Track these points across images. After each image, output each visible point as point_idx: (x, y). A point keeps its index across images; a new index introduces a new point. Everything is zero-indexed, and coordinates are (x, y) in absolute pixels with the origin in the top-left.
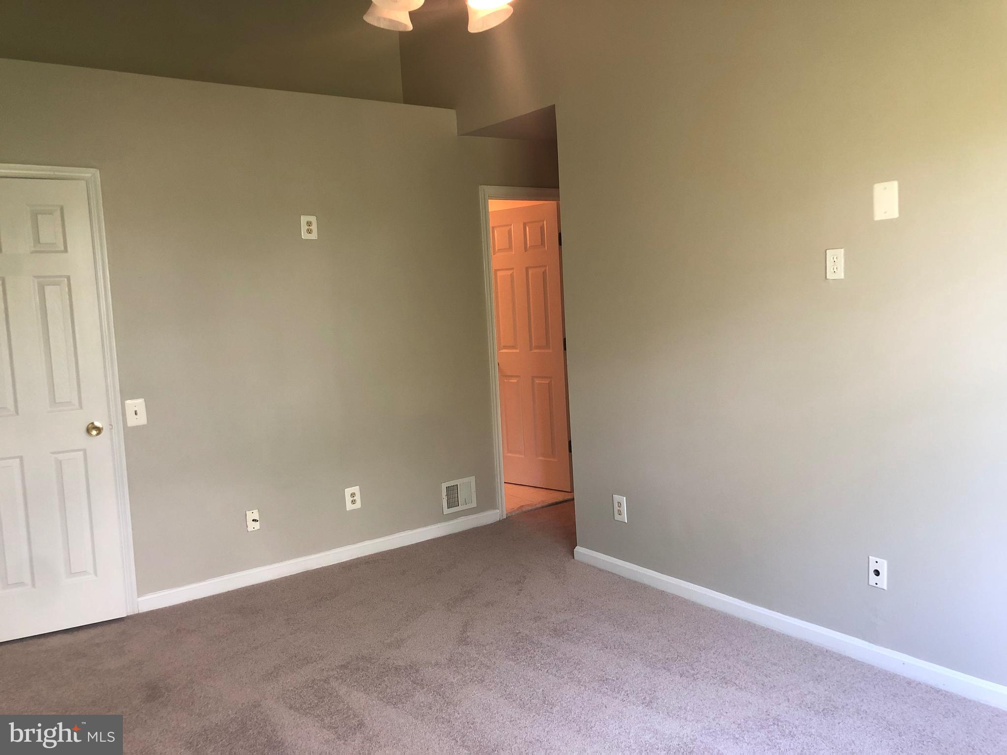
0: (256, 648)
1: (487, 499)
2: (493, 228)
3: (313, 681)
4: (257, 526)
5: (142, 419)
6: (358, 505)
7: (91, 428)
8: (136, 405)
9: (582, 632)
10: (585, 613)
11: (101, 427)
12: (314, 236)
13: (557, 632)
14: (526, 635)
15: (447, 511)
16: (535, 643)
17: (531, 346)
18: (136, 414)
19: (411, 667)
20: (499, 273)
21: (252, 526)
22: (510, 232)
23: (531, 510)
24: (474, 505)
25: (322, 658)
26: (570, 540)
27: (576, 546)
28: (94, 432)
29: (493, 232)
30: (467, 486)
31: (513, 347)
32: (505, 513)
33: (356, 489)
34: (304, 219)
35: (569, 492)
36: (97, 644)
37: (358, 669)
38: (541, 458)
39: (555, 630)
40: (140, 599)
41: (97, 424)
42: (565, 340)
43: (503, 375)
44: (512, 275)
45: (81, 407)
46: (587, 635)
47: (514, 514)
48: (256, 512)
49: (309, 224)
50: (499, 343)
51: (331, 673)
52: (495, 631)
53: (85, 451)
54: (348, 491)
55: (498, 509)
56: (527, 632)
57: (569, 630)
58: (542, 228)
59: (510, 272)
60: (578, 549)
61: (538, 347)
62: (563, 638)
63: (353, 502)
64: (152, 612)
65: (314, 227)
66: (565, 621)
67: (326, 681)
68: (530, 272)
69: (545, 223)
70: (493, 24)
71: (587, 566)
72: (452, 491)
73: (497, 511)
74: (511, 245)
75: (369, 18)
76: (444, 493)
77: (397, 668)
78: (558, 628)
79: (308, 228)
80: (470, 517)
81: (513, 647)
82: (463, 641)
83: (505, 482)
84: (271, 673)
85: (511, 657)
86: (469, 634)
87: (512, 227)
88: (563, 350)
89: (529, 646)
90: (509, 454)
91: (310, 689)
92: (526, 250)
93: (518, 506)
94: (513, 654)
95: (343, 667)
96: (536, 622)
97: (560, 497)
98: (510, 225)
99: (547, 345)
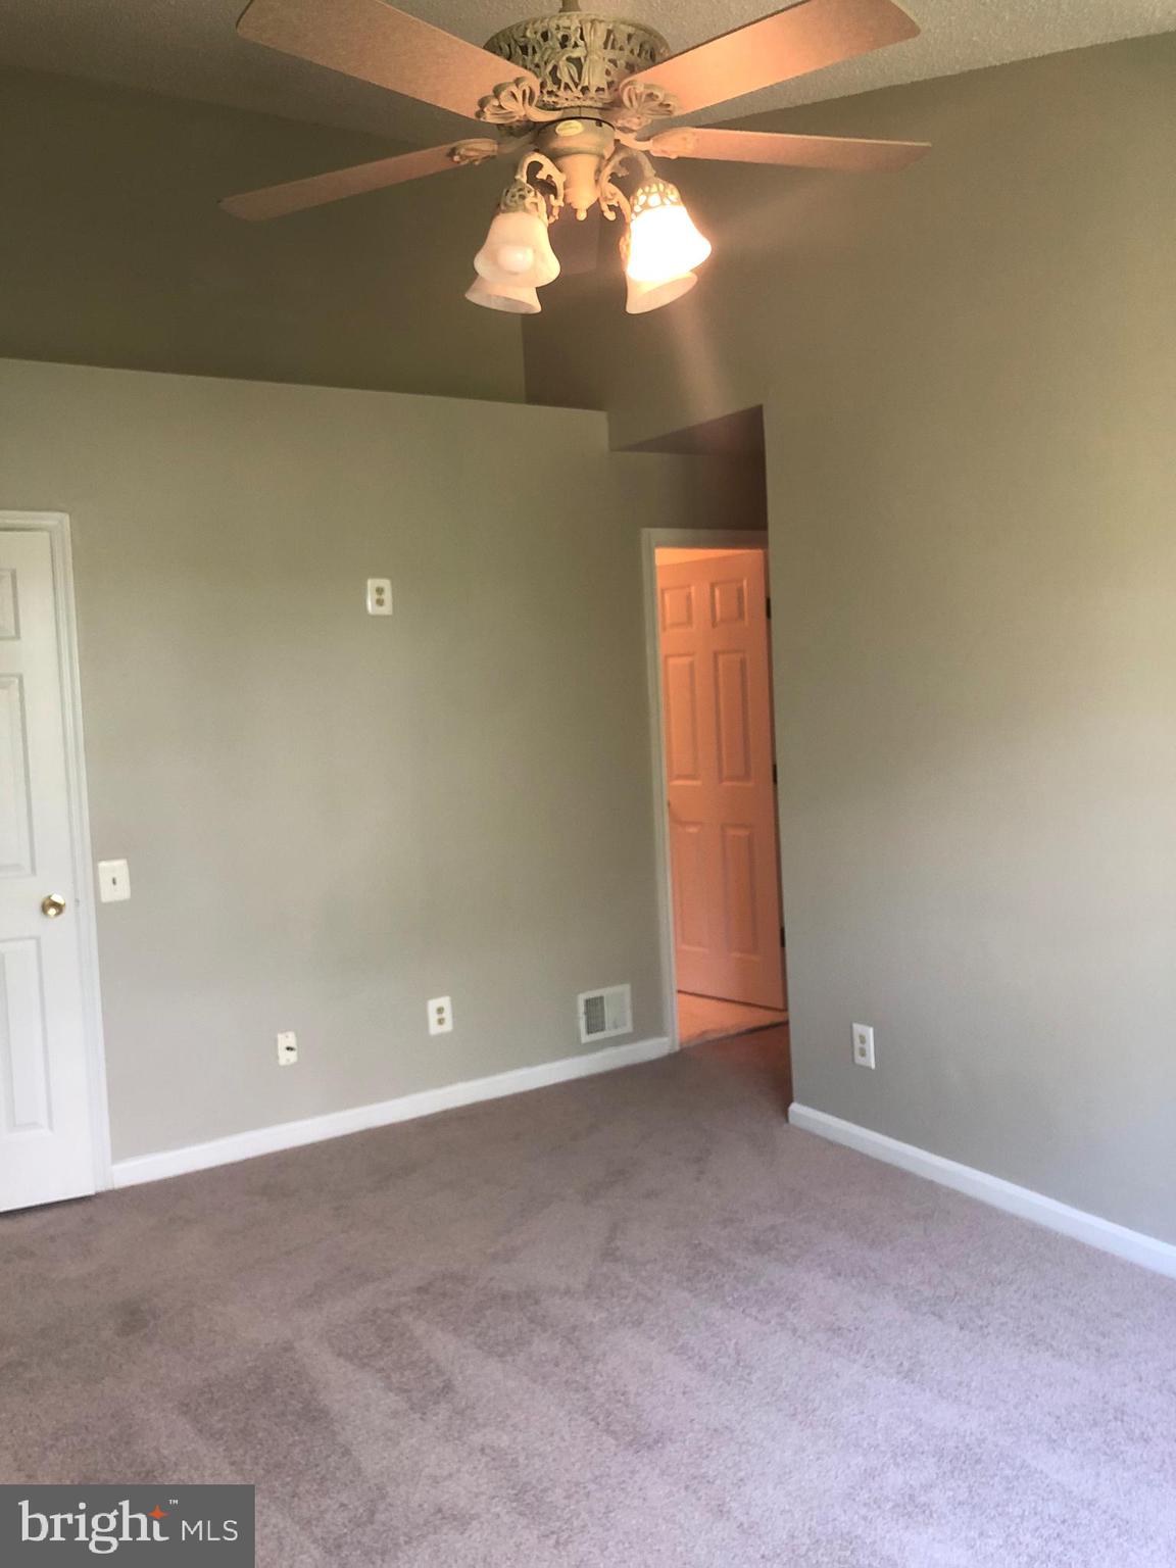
1: (648, 1020)
2: (663, 590)
3: (375, 1312)
4: (292, 1056)
5: (122, 892)
6: (448, 1027)
7: (48, 906)
8: (115, 870)
9: (800, 1247)
10: (806, 1214)
11: (62, 903)
12: (386, 610)
13: (758, 1246)
14: (710, 1248)
15: (585, 1038)
16: (724, 1263)
17: (720, 771)
18: (114, 883)
19: (528, 1295)
20: (671, 661)
21: (286, 1058)
22: (688, 598)
23: (721, 1039)
24: (628, 1028)
25: (388, 1273)
26: (783, 1094)
27: (792, 1102)
28: (52, 911)
29: (663, 596)
30: (618, 998)
31: (694, 777)
32: (678, 1042)
33: (445, 1002)
34: (372, 584)
35: (780, 1011)
36: (51, 1236)
37: (444, 1295)
38: (738, 955)
39: (756, 1242)
40: (115, 1167)
41: (57, 899)
42: (775, 768)
43: (676, 820)
44: (692, 665)
45: (34, 872)
46: (808, 1252)
47: (692, 1044)
48: (291, 1034)
49: (380, 591)
50: (670, 770)
51: (403, 1299)
52: (660, 1239)
53: (38, 939)
54: (433, 1005)
55: (667, 1036)
56: (711, 1244)
57: (778, 1243)
58: (740, 591)
59: (688, 660)
60: (795, 1108)
61: (732, 778)
62: (769, 1255)
63: (441, 1022)
64: (134, 1189)
65: (387, 596)
66: (773, 1228)
67: (394, 1312)
68: (721, 658)
69: (745, 583)
70: (666, 299)
71: (810, 1136)
72: (594, 1007)
73: (665, 1039)
74: (690, 617)
75: (474, 296)
76: (582, 1009)
77: (505, 1297)
78: (762, 1238)
79: (378, 597)
80: (624, 1049)
81: (689, 1267)
82: (609, 1254)
83: (680, 992)
84: (311, 1296)
85: (685, 1284)
86: (619, 1243)
87: (693, 589)
88: (771, 783)
89: (714, 1269)
90: (686, 948)
91: (369, 1324)
92: (714, 625)
93: (698, 1032)
94: (689, 1279)
95: (421, 1290)
96: (725, 1227)
97: (766, 1018)
98: (689, 586)
99: (747, 776)
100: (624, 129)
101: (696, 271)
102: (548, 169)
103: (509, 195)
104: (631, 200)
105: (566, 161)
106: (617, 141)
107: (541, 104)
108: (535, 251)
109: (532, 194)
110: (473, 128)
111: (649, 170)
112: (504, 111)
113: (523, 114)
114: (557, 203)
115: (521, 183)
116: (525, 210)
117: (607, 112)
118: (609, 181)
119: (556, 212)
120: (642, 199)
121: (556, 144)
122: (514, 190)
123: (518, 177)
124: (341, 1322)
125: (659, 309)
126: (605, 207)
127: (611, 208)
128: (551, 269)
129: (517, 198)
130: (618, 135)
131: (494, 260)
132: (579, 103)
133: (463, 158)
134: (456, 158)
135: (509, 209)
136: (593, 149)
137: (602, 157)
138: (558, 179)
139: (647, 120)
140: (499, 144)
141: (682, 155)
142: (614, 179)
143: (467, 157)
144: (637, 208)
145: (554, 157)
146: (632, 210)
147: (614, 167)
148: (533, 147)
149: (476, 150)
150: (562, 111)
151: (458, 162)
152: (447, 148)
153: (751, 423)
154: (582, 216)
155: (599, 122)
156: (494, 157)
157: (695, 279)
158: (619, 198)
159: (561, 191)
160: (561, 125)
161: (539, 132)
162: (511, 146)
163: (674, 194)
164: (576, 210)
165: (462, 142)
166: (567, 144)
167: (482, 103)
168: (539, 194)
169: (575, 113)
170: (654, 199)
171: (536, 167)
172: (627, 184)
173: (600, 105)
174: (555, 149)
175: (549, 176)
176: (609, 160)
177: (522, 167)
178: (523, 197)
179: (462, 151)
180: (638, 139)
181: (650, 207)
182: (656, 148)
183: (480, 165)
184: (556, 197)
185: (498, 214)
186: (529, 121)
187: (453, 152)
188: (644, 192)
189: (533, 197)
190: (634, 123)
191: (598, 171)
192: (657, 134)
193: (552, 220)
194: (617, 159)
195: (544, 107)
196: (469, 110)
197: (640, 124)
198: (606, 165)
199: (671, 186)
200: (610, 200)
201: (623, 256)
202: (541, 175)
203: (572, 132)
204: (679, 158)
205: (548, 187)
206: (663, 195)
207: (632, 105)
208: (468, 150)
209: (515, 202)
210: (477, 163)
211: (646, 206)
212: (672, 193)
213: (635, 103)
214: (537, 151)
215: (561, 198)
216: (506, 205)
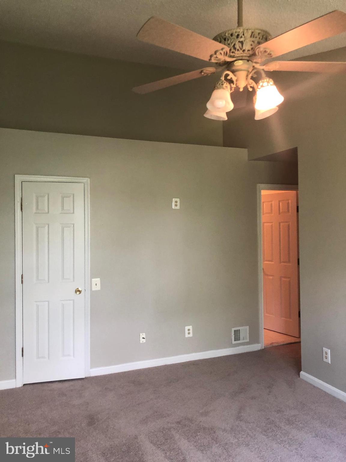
0: (139, 404)
1: (254, 337)
2: (263, 202)
3: (163, 428)
4: (144, 341)
5: (98, 288)
6: (191, 335)
7: (78, 291)
8: (97, 280)
9: (304, 424)
10: (306, 412)
11: (81, 290)
12: (178, 207)
13: (289, 422)
14: (272, 420)
15: (234, 342)
16: (277, 427)
17: (280, 260)
18: (96, 285)
19: (212, 429)
20: (265, 224)
21: (142, 341)
22: (271, 204)
23: (277, 346)
24: (248, 340)
25: (168, 415)
26: (298, 368)
27: (301, 371)
28: (78, 293)
29: (263, 205)
30: (245, 331)
31: (272, 261)
32: (264, 346)
33: (190, 327)
34: (174, 200)
35: (297, 338)
36: (72, 390)
37: (185, 425)
38: (284, 318)
39: (288, 420)
40: (91, 370)
41: (80, 289)
42: (298, 260)
43: (265, 274)
44: (272, 225)
45: (74, 281)
46: (306, 426)
47: (268, 347)
48: (144, 334)
49: (176, 202)
50: (264, 258)
51: (173, 425)
52: (256, 415)
53: (74, 300)
54: (187, 328)
55: (260, 343)
56: (273, 419)
57: (296, 422)
58: (288, 203)
59: (271, 224)
60: (302, 373)
61: (284, 262)
62: (293, 426)
63: (189, 333)
64: (96, 377)
65: (178, 204)
66: (294, 416)
67: (169, 429)
68: (281, 224)
69: (290, 201)
70: (268, 115)
71: (306, 383)
72: (237, 332)
73: (260, 345)
74: (272, 210)
75: (207, 116)
76: (233, 333)
77: (204, 429)
78: (290, 419)
79: (176, 204)
80: (246, 346)
81: (265, 427)
82: (239, 418)
83: (264, 329)
84: (144, 420)
85: (264, 433)
86: (242, 414)
87: (273, 202)
88: (297, 265)
89: (274, 428)
90: (267, 314)
91: (161, 433)
92: (279, 214)
93: (271, 343)
94: (265, 431)
95: (179, 423)
96: (278, 413)
97: (292, 340)
98: (272, 201)
99: (289, 261)
100: (256, 63)
101: (278, 106)
102: (231, 76)
103: (218, 84)
104: (258, 84)
105: (237, 73)
106: (253, 66)
107: (229, 56)
108: (226, 101)
109: (226, 83)
110: (208, 64)
111: (264, 75)
112: (218, 59)
113: (224, 59)
114: (234, 86)
115: (223, 80)
116: (223, 88)
117: (251, 57)
118: (251, 79)
119: (233, 89)
120: (261, 84)
121: (234, 68)
122: (220, 82)
123: (221, 78)
124: (153, 431)
125: (266, 118)
126: (249, 87)
127: (251, 87)
128: (231, 106)
129: (221, 85)
130: (254, 64)
131: (213, 104)
132: (241, 55)
133: (204, 73)
134: (203, 74)
135: (218, 88)
136: (245, 69)
137: (248, 71)
138: (234, 79)
139: (264, 59)
140: (216, 69)
141: (274, 70)
142: (252, 78)
143: (206, 73)
144: (259, 87)
145: (233, 72)
146: (258, 88)
147: (252, 74)
148: (227, 69)
149: (209, 71)
150: (236, 58)
151: (203, 75)
152: (200, 70)
153: (294, 152)
154: (241, 90)
155: (248, 61)
156: (214, 73)
157: (277, 108)
158: (253, 84)
159: (235, 82)
160: (236, 62)
161: (229, 64)
162: (220, 69)
163: (272, 82)
164: (239, 88)
165: (204, 69)
166: (238, 68)
167: (211, 56)
168: (228, 84)
169: (241, 58)
170: (265, 84)
171: (227, 75)
172: (256, 79)
173: (248, 55)
174: (233, 70)
175: (231, 78)
176: (251, 72)
177: (223, 75)
178: (223, 84)
179: (205, 71)
180: (261, 65)
181: (264, 86)
182: (266, 68)
183: (210, 75)
184: (233, 84)
185: (214, 90)
186: (226, 61)
187: (202, 72)
188: (262, 82)
189: (226, 84)
190: (259, 60)
191: (247, 76)
192: (267, 64)
193: (232, 91)
194: (253, 72)
195: (231, 56)
196: (207, 59)
197: (261, 61)
198: (250, 74)
199: (271, 79)
200: (251, 85)
201: (254, 102)
202: (229, 78)
203: (239, 64)
204: (273, 71)
205: (231, 81)
206: (268, 82)
207: (259, 55)
208: (207, 71)
209: (220, 86)
210: (209, 75)
211: (262, 86)
212: (271, 82)
213: (260, 54)
214: (228, 70)
215: (235, 84)
216: (217, 87)
